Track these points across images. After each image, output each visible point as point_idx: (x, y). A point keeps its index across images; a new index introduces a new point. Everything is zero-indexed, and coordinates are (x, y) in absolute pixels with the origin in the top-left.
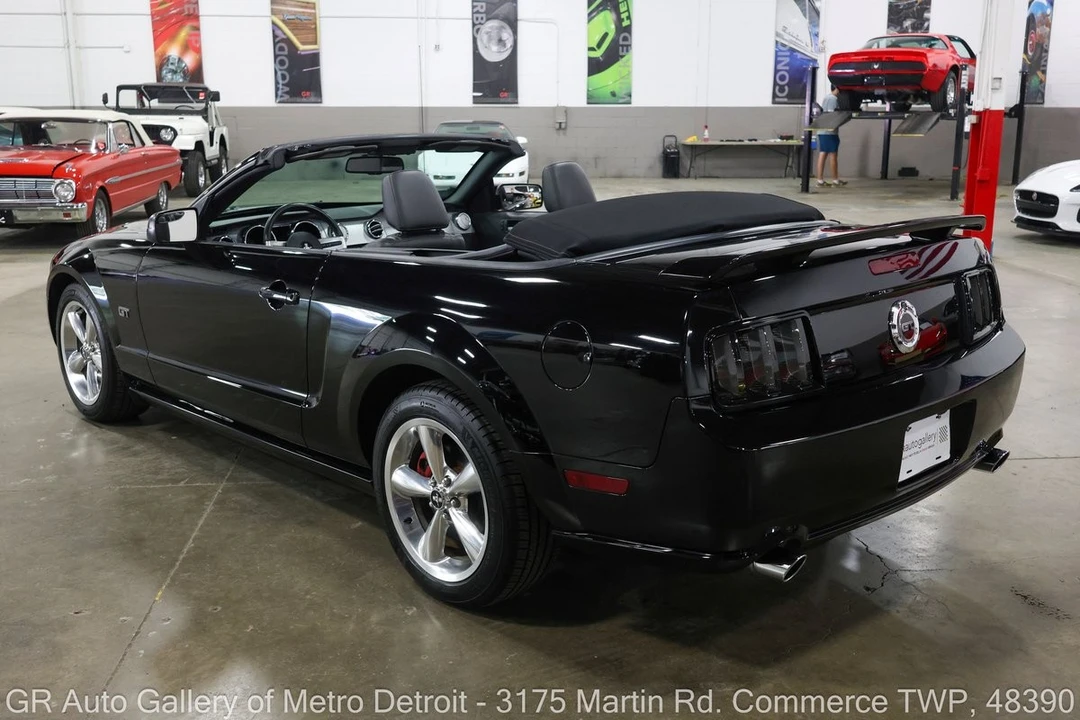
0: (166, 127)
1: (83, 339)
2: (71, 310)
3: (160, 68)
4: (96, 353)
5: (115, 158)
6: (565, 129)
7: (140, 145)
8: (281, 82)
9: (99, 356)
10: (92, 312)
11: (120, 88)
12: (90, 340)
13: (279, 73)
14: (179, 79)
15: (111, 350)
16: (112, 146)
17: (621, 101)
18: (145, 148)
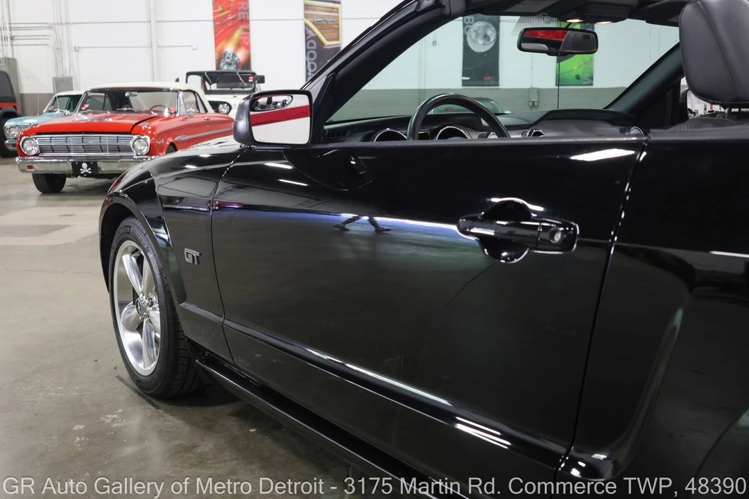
0: (223, 103)
1: (139, 289)
2: (126, 251)
3: (218, 62)
4: (154, 309)
5: (183, 120)
6: (537, 106)
7: (204, 112)
8: (310, 70)
9: (158, 312)
10: (151, 256)
11: (189, 74)
12: (149, 290)
13: (309, 64)
14: (232, 68)
15: (173, 308)
16: (182, 110)
17: (584, 83)
18: (207, 115)
